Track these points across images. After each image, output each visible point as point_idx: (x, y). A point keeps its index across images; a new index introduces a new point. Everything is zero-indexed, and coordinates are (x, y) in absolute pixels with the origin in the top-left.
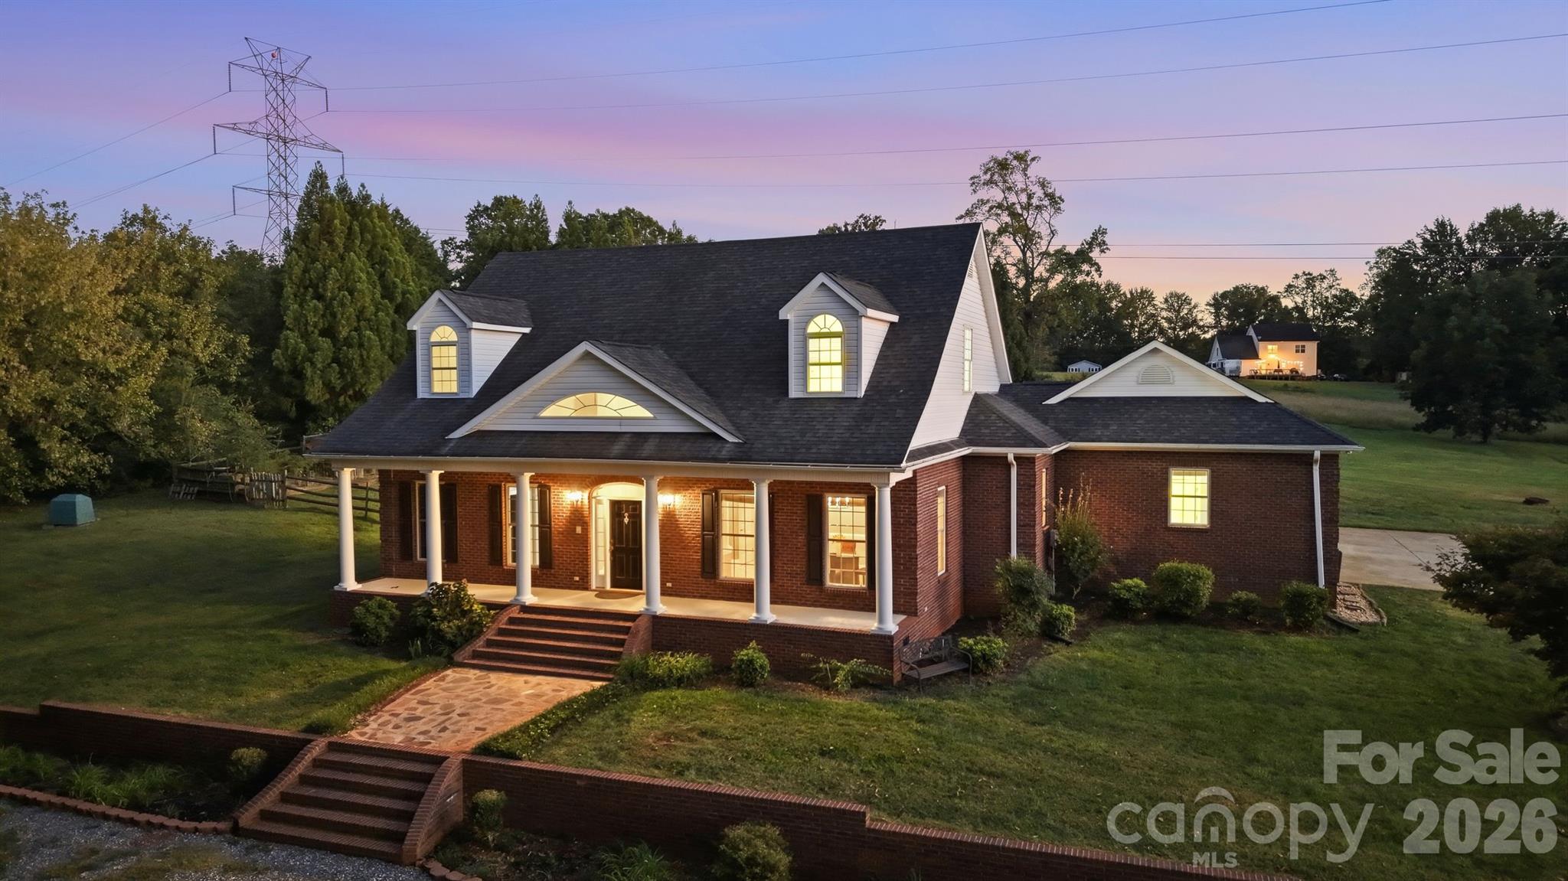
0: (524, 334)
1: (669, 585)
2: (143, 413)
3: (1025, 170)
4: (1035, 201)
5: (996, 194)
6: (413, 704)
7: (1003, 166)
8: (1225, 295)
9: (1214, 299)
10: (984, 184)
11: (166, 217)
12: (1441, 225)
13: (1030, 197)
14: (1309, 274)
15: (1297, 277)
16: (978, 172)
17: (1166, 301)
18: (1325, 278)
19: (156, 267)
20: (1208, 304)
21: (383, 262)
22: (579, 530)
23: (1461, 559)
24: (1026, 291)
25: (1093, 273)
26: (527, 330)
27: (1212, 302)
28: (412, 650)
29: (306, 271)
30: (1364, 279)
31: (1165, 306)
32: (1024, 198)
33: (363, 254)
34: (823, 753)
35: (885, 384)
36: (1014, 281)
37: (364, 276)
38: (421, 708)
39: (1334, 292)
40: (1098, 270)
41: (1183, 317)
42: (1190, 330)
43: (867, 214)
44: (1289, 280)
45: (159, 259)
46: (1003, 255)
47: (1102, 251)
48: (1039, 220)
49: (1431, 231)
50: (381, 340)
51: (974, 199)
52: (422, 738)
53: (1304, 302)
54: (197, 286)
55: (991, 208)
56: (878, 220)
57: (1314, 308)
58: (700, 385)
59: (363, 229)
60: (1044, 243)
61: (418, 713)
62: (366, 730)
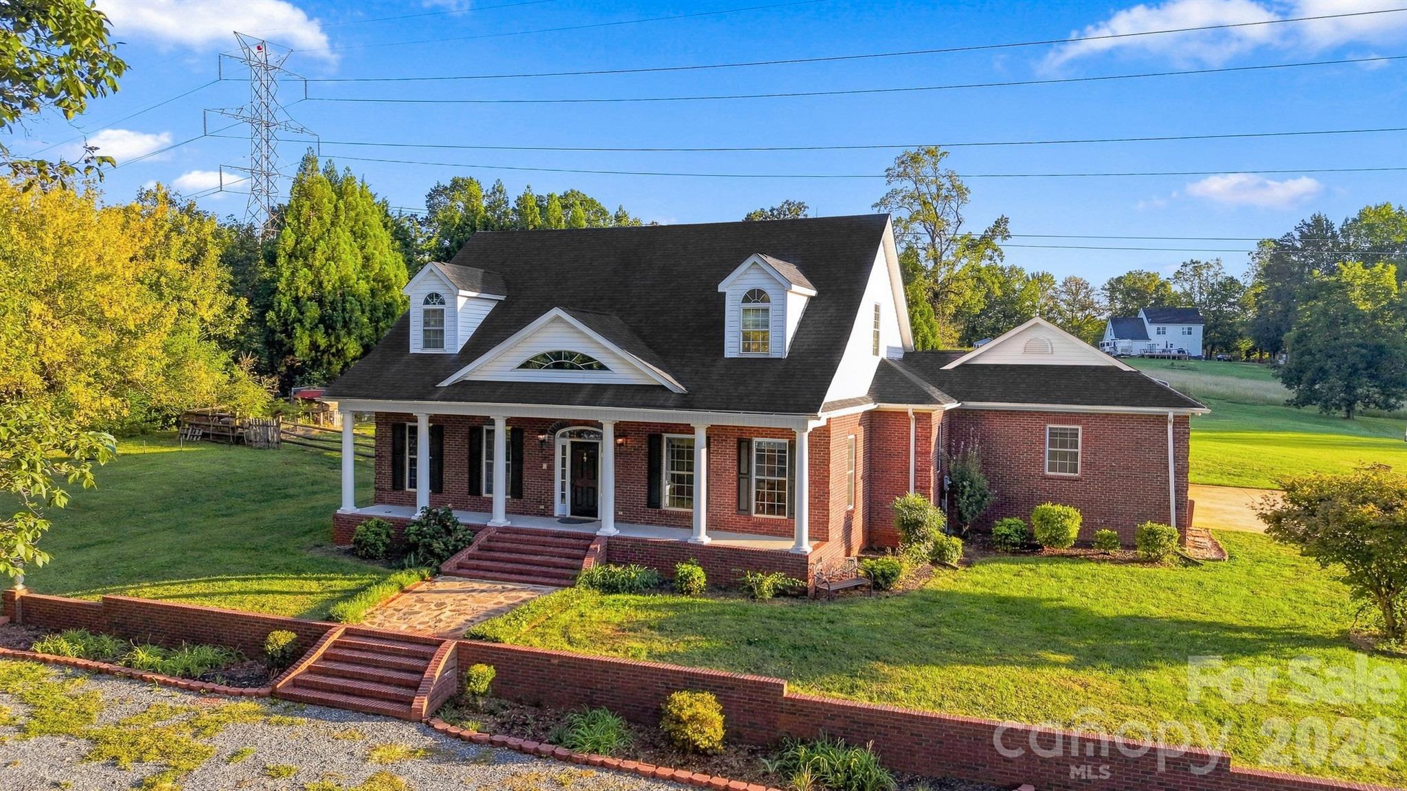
0: (500, 301)
1: (621, 513)
2: (156, 364)
3: (935, 164)
4: (944, 192)
5: (908, 185)
6: (412, 602)
7: (914, 159)
8: (1119, 280)
9: (1110, 283)
10: (898, 176)
11: (176, 194)
12: (1318, 221)
13: (939, 189)
14: (1197, 262)
15: (1185, 265)
16: (891, 165)
17: (1065, 284)
18: (1212, 266)
19: (167, 237)
20: (1103, 289)
21: (364, 236)
22: (545, 466)
23: (1280, 501)
24: (934, 273)
25: (996, 258)
26: (502, 298)
27: (1107, 286)
28: (406, 562)
29: (297, 243)
30: (1246, 268)
31: (1064, 289)
32: (933, 189)
33: (347, 229)
34: (750, 643)
35: (805, 347)
36: (923, 264)
37: (347, 247)
38: (419, 605)
39: (1219, 279)
40: (1001, 255)
41: (1079, 301)
42: (1087, 312)
43: (791, 200)
44: (1178, 268)
45: (171, 231)
46: (914, 241)
47: (1004, 238)
48: (947, 209)
49: (1309, 225)
50: (361, 305)
51: (889, 189)
52: (421, 627)
53: (1192, 288)
54: (203, 255)
55: (904, 197)
56: (801, 206)
57: (1201, 294)
58: (650, 346)
59: (348, 207)
60: (951, 230)
61: (416, 609)
62: (375, 620)
